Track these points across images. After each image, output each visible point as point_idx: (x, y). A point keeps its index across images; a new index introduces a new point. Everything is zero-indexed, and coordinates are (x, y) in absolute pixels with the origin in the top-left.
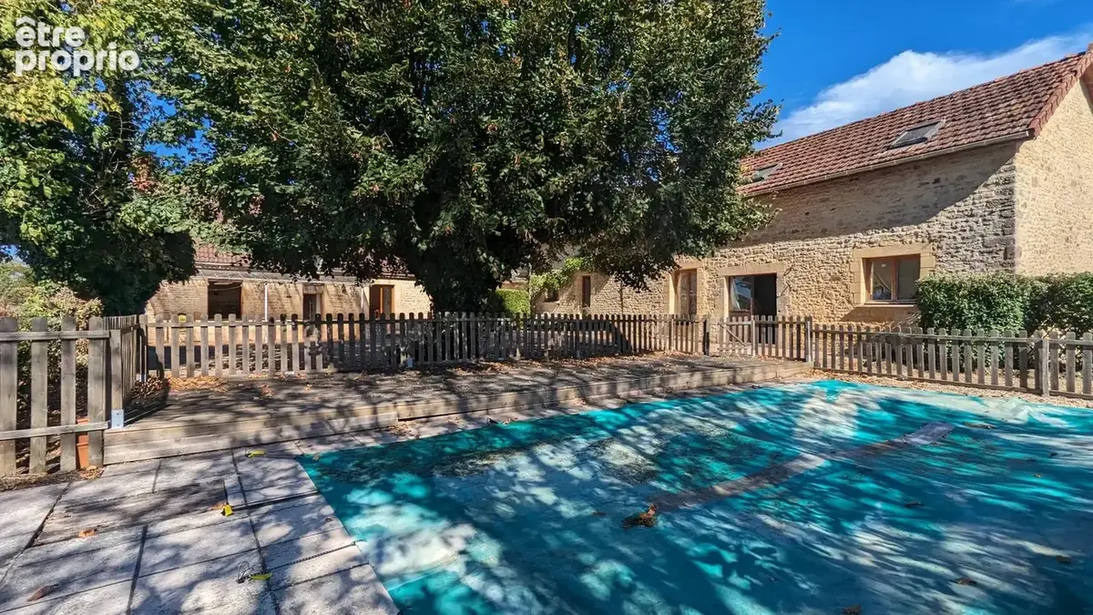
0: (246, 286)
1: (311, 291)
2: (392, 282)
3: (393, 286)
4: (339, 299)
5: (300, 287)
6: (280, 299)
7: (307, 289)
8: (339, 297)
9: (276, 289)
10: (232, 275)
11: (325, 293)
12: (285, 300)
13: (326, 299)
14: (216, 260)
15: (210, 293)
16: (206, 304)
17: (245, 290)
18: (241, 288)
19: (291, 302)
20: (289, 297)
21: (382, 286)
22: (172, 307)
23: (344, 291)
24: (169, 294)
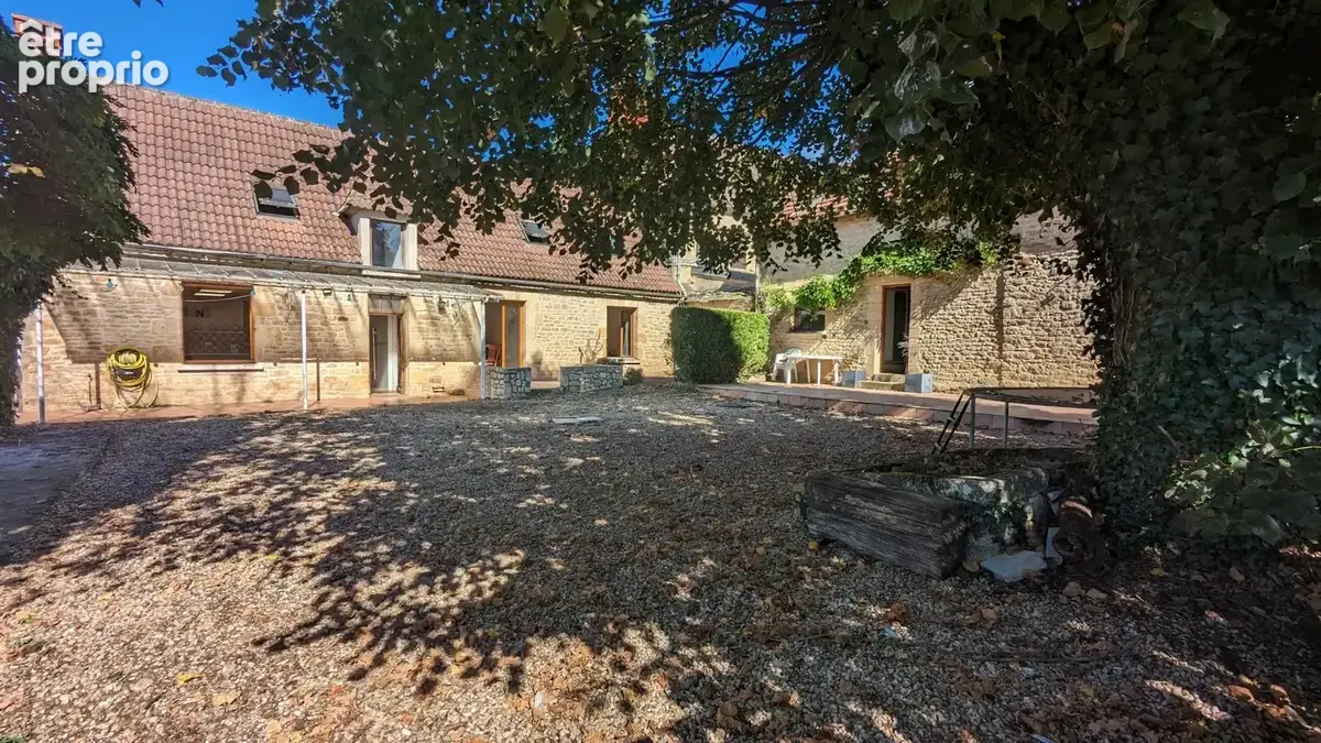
0: (261, 296)
1: (383, 308)
2: (523, 296)
3: (523, 303)
4: (435, 325)
5: (363, 300)
6: (326, 323)
7: (375, 307)
8: (433, 321)
9: (319, 303)
10: (231, 273)
11: (410, 313)
12: (336, 325)
13: (410, 324)
14: (198, 243)
15: (186, 311)
16: (179, 332)
17: (259, 306)
18: (249, 298)
19: (348, 329)
20: (343, 319)
21: (504, 302)
22: (105, 337)
23: (442, 310)
24: (98, 309)
